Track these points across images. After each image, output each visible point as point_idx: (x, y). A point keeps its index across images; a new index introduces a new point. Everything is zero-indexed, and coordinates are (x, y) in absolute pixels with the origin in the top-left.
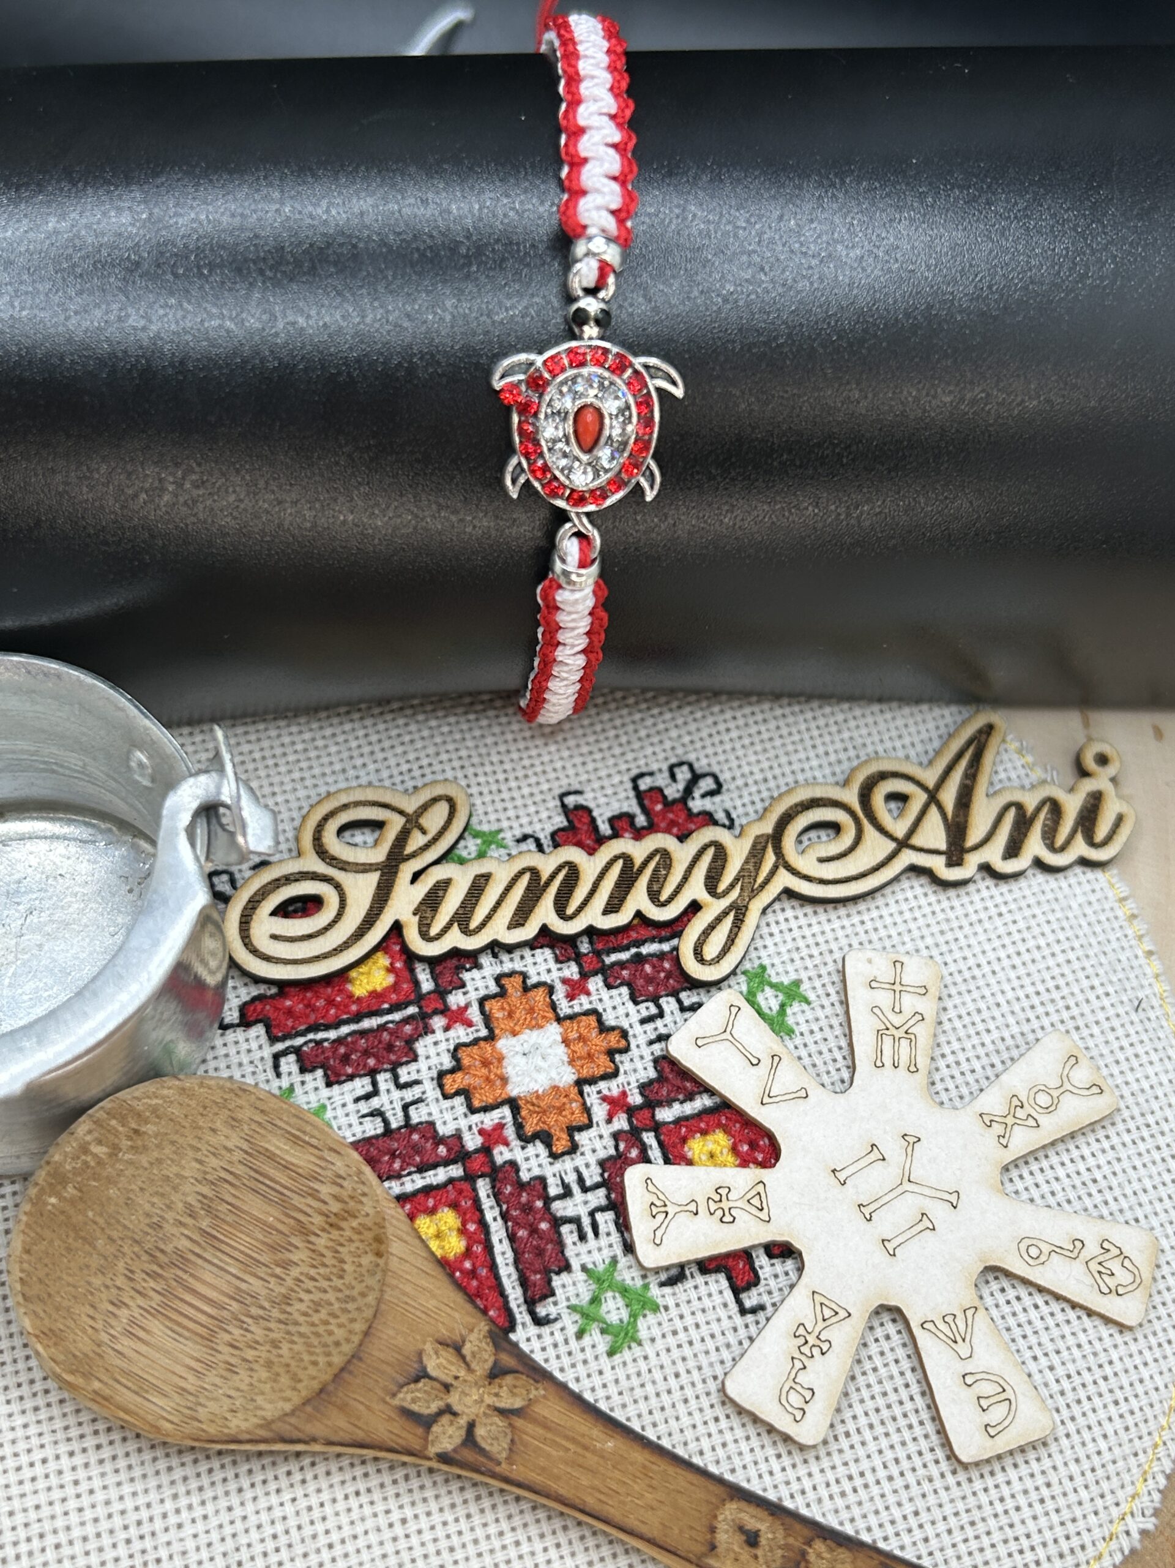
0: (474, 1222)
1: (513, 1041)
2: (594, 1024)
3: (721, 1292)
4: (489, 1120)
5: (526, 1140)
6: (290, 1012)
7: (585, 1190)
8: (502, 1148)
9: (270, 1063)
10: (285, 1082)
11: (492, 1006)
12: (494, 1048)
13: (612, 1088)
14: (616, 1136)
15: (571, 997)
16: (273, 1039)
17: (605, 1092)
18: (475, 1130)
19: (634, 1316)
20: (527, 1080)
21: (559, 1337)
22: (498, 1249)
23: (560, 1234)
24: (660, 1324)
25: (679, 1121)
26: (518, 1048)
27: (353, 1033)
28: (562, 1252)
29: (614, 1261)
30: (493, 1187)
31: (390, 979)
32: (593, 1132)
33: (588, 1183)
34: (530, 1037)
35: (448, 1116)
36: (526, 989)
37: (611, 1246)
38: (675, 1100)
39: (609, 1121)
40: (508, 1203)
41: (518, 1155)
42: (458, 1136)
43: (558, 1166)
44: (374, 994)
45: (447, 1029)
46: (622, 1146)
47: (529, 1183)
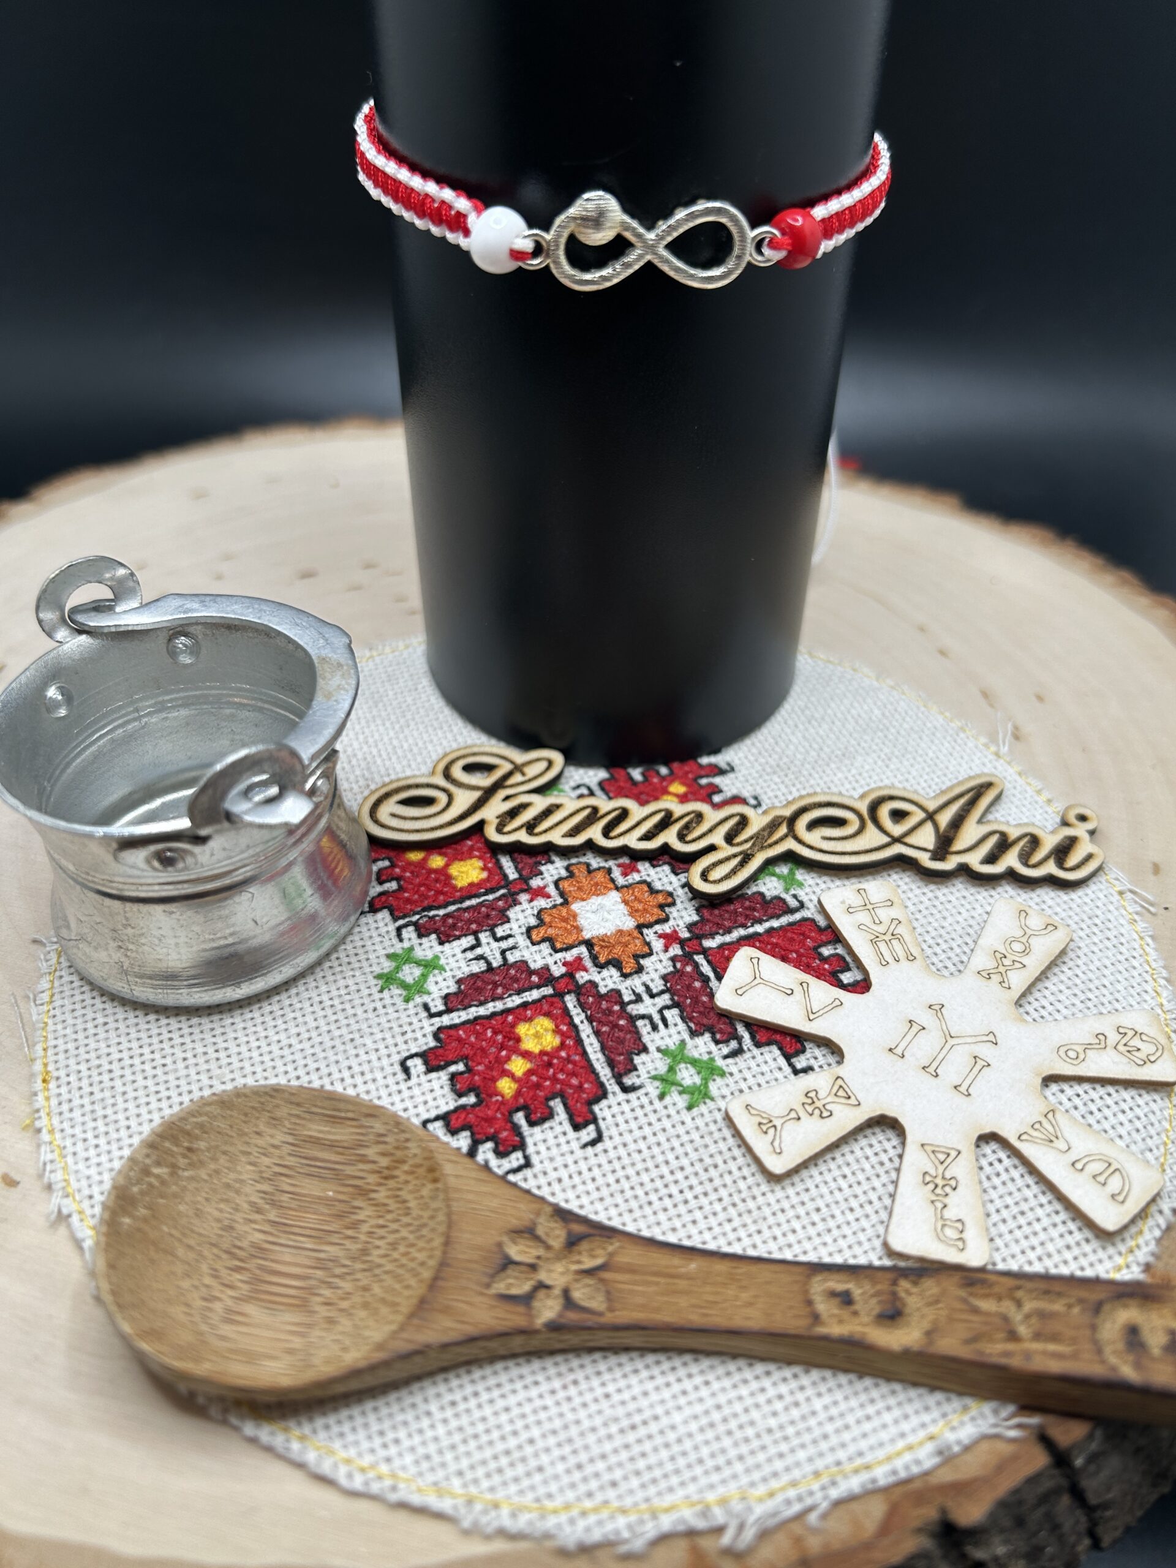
0: (565, 1024)
1: (584, 903)
2: (646, 888)
3: (775, 1059)
4: (569, 956)
5: (601, 967)
6: (408, 901)
7: (652, 996)
8: (583, 973)
9: (394, 933)
10: (406, 944)
11: (565, 885)
12: (569, 910)
13: (666, 928)
14: (673, 959)
15: (625, 874)
16: (395, 919)
17: (660, 932)
18: (560, 964)
19: (705, 1081)
20: (596, 927)
21: (645, 1100)
22: (586, 1042)
23: (636, 1027)
24: (727, 1085)
25: (722, 946)
26: (588, 908)
27: (459, 909)
28: (640, 1039)
29: (683, 1042)
30: (578, 1000)
31: (484, 875)
32: (654, 958)
33: (655, 991)
34: (595, 901)
35: (537, 957)
36: (590, 872)
37: (679, 1033)
38: (718, 933)
39: (666, 950)
40: (590, 1009)
41: (597, 978)
42: (546, 968)
43: (629, 982)
44: (471, 885)
45: (531, 901)
46: (678, 965)
47: (606, 994)
